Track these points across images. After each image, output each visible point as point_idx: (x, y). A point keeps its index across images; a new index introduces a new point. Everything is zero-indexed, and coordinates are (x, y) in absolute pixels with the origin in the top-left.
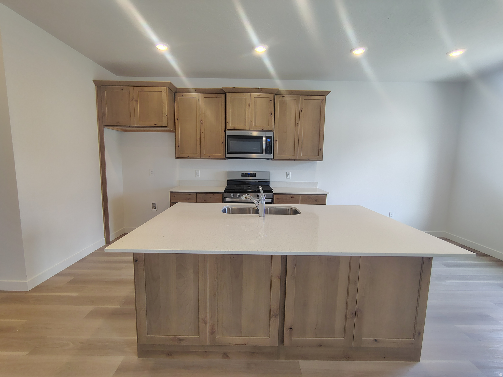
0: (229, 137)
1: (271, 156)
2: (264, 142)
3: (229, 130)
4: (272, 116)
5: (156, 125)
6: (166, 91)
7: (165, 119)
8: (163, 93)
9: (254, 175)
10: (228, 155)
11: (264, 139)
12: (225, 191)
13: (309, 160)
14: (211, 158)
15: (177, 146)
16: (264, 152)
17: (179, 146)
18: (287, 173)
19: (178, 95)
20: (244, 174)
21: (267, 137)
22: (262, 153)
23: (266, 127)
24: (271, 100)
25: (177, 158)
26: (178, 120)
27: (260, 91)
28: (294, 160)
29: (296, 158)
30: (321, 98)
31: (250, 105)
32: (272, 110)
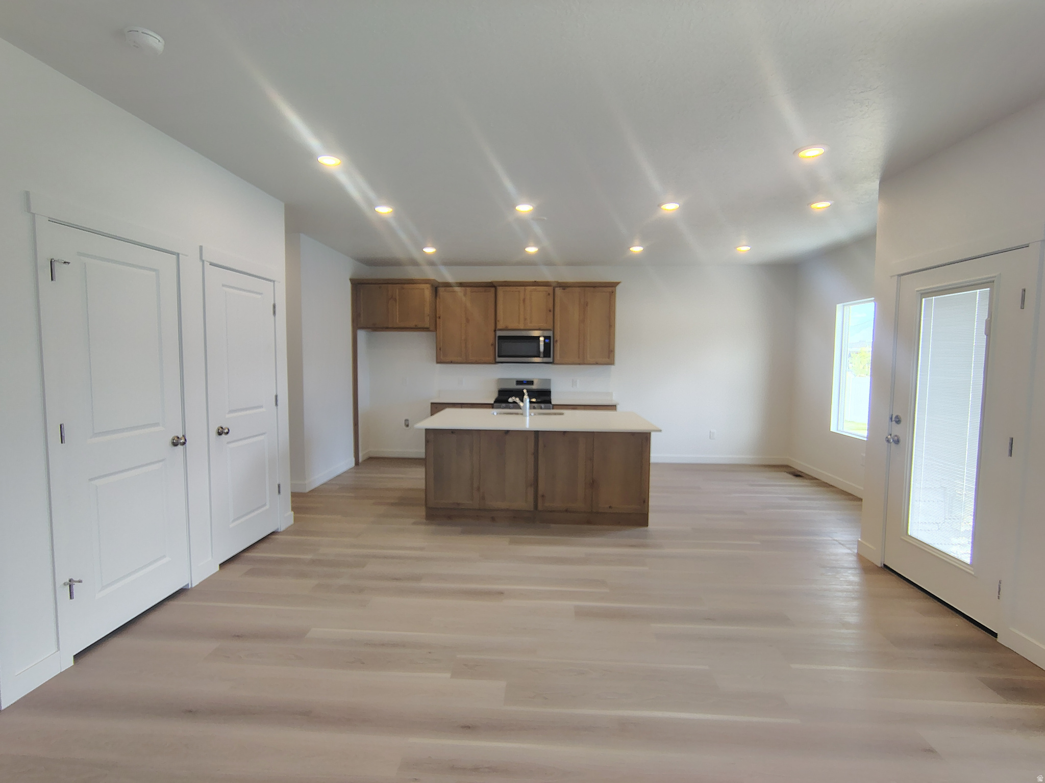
0: (500, 337)
1: (550, 360)
2: (542, 344)
3: (500, 329)
4: (551, 313)
5: (416, 326)
7: (427, 319)
8: (425, 289)
9: (530, 383)
10: (499, 359)
11: (542, 339)
12: (494, 402)
13: (597, 364)
14: (479, 363)
15: (438, 349)
16: (542, 355)
17: (441, 350)
18: (573, 381)
19: (440, 289)
20: (518, 383)
21: (546, 338)
22: (539, 357)
23: (542, 326)
24: (548, 294)
25: (437, 363)
26: (439, 318)
27: (536, 284)
28: (579, 364)
29: (582, 360)
30: (610, 289)
31: (524, 300)
32: (551, 306)
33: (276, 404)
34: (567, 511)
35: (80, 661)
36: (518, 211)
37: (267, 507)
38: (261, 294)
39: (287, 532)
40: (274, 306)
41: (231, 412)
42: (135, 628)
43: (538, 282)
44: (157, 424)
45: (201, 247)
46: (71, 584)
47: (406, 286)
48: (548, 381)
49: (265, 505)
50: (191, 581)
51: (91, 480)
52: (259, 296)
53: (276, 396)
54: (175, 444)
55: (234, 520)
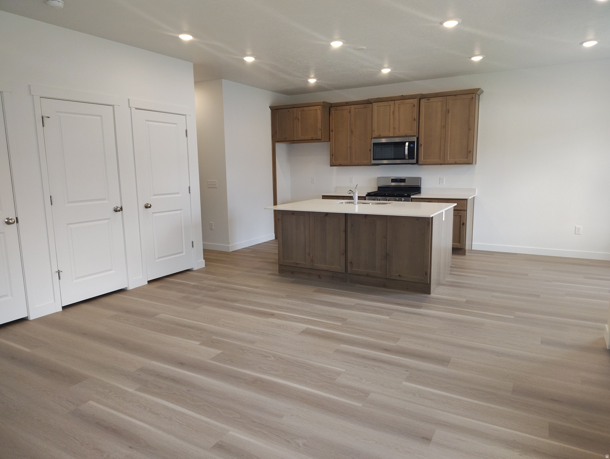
0: (375, 144)
1: (414, 161)
2: (407, 148)
3: (375, 138)
4: (416, 121)
5: (312, 138)
6: (320, 109)
7: (319, 133)
8: (318, 111)
9: (403, 180)
10: (373, 162)
11: (407, 144)
12: (367, 195)
13: (456, 163)
14: (360, 165)
15: (331, 154)
16: (407, 158)
17: (333, 155)
18: (441, 178)
19: (332, 109)
20: (393, 180)
21: (410, 143)
22: (405, 159)
23: (409, 133)
24: (414, 105)
25: (331, 166)
26: (332, 131)
27: (403, 98)
28: (441, 164)
29: (442, 162)
30: (470, 96)
31: (393, 113)
32: (415, 115)
33: (190, 192)
34: (368, 275)
35: (65, 310)
36: (331, 46)
37: (184, 254)
38: (176, 124)
39: (199, 271)
40: (186, 131)
41: (154, 195)
42: (95, 302)
43: (404, 96)
44: (105, 199)
45: (129, 99)
46: (59, 272)
47: (305, 109)
48: (419, 179)
49: (182, 252)
50: (129, 286)
51: (68, 224)
52: (175, 125)
53: (189, 187)
54: (116, 211)
55: (159, 258)
